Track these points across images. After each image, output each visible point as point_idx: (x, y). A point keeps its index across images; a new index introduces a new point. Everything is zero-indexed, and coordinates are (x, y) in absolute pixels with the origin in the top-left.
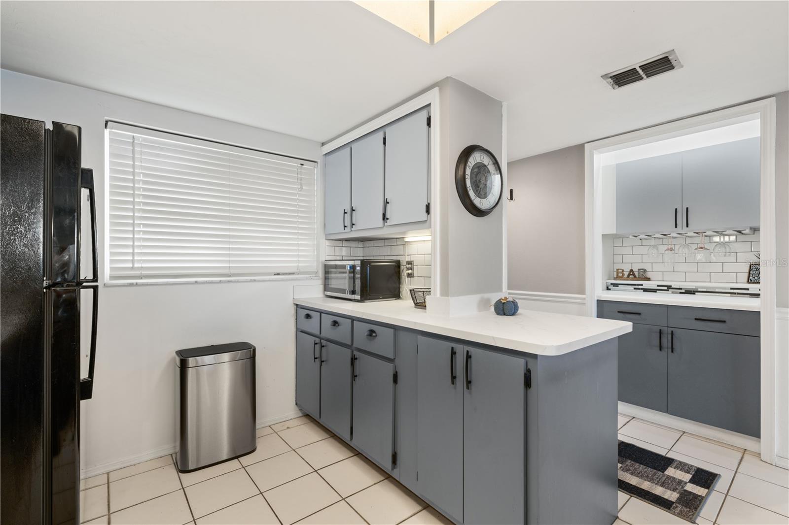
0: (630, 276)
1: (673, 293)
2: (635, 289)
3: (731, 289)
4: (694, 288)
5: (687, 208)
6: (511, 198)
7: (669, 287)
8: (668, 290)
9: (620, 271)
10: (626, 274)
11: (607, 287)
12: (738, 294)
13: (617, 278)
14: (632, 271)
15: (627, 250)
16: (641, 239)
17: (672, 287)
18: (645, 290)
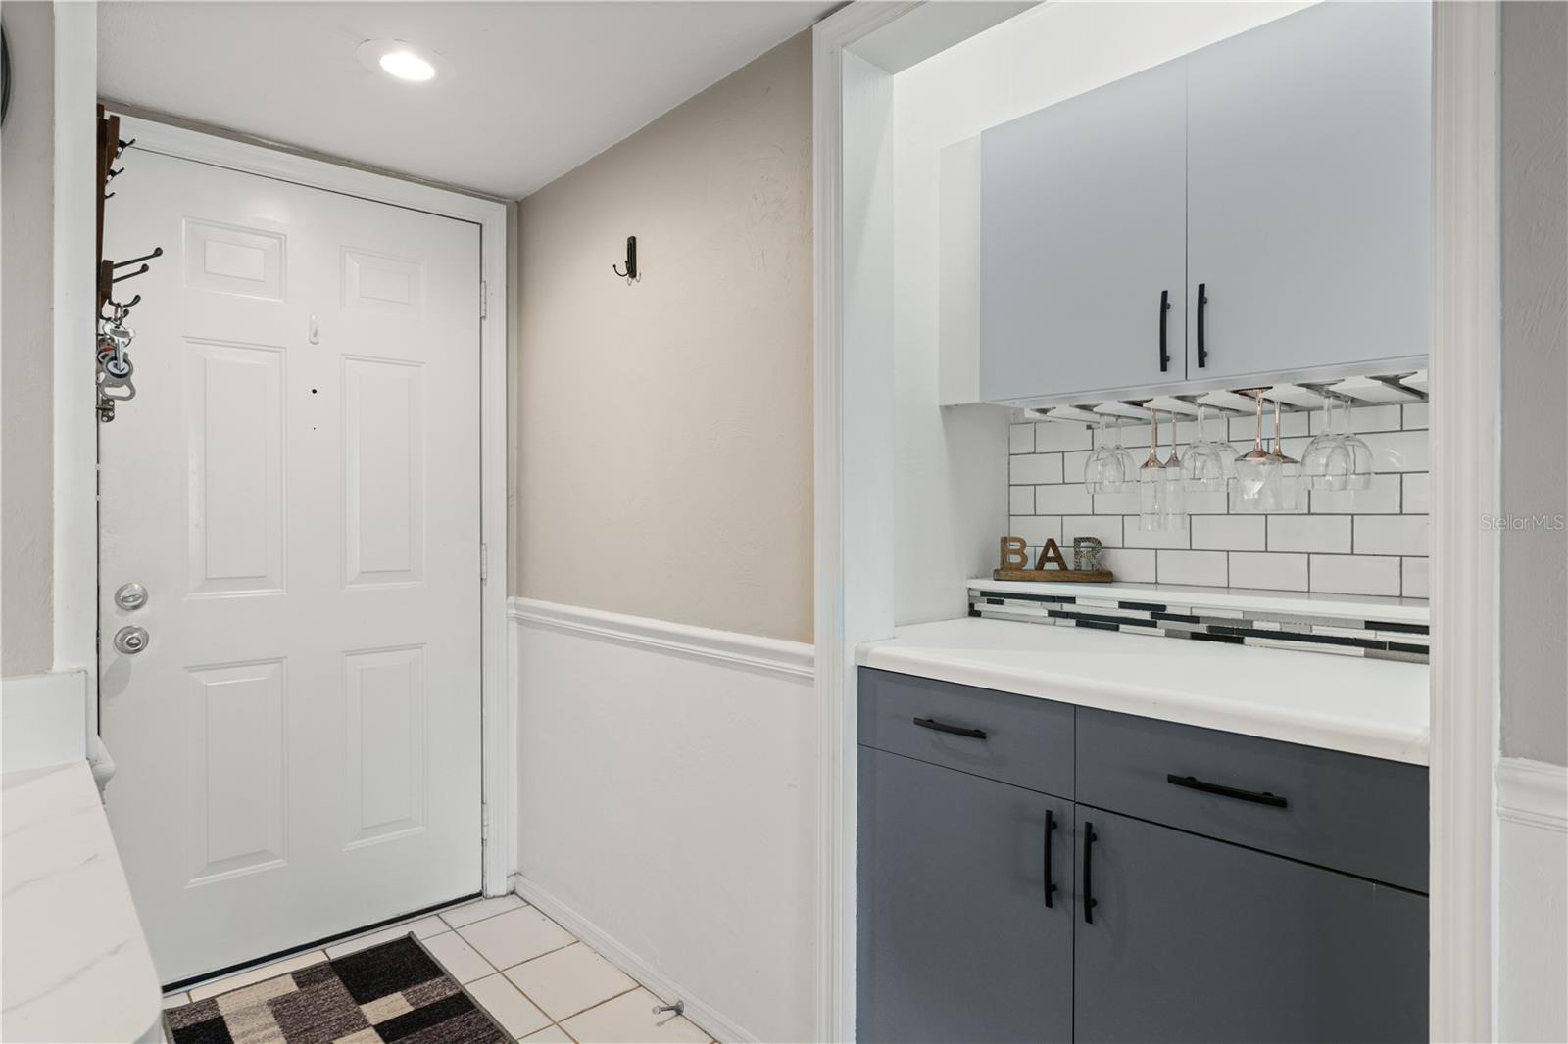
0: (1048, 566)
1: (1170, 634)
2: (1052, 614)
3: (1370, 625)
4: (1240, 616)
5: (1202, 288)
6: (632, 270)
7: (1158, 612)
8: (1154, 625)
9: (1015, 546)
10: (1033, 555)
11: (971, 606)
12: (1394, 647)
13: (1004, 572)
14: (1051, 543)
15: (1047, 468)
16: (1089, 427)
17: (1169, 611)
18: (1085, 621)
